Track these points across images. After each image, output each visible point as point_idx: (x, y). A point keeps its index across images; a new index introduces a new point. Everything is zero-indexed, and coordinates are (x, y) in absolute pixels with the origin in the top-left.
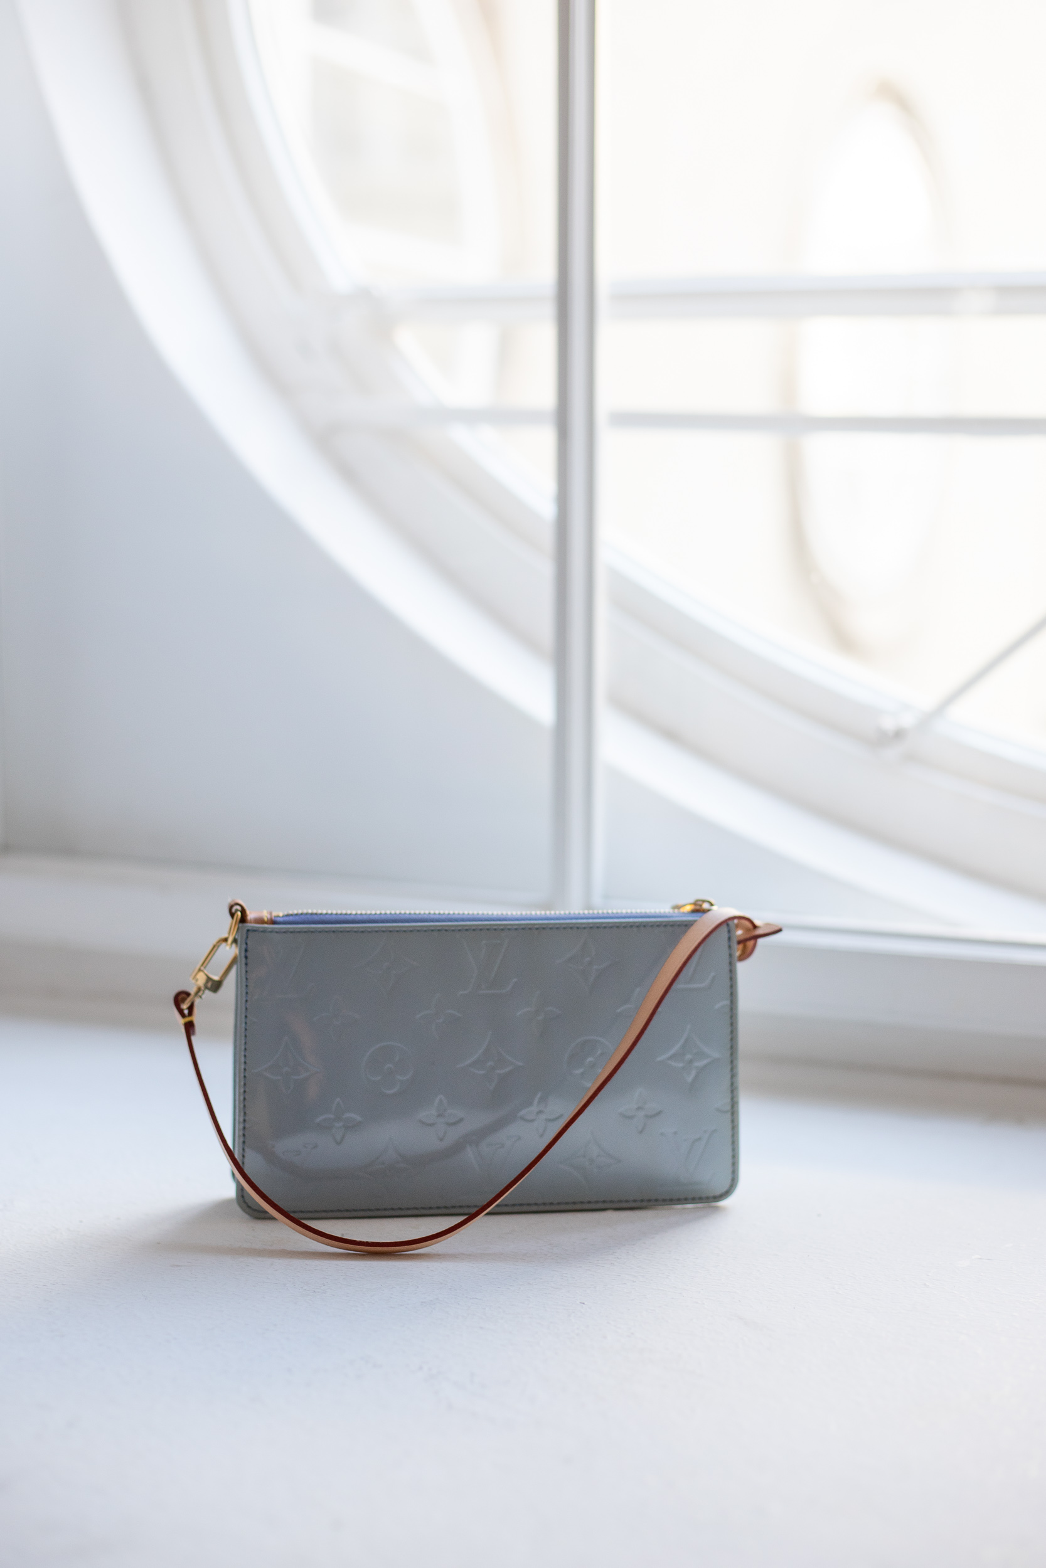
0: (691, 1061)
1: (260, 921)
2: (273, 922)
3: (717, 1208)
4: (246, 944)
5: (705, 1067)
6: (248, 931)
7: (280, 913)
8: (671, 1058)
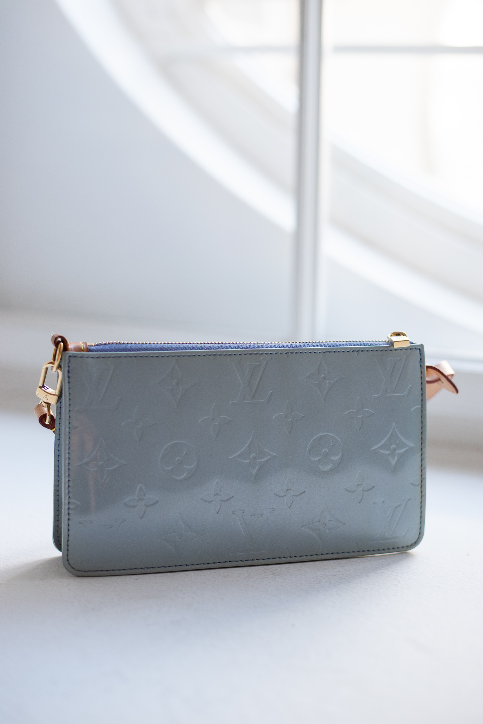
0: (395, 449)
1: (79, 349)
2: (89, 350)
3: (409, 555)
4: (69, 367)
5: (405, 452)
6: (70, 356)
7: (92, 342)
8: (381, 447)
